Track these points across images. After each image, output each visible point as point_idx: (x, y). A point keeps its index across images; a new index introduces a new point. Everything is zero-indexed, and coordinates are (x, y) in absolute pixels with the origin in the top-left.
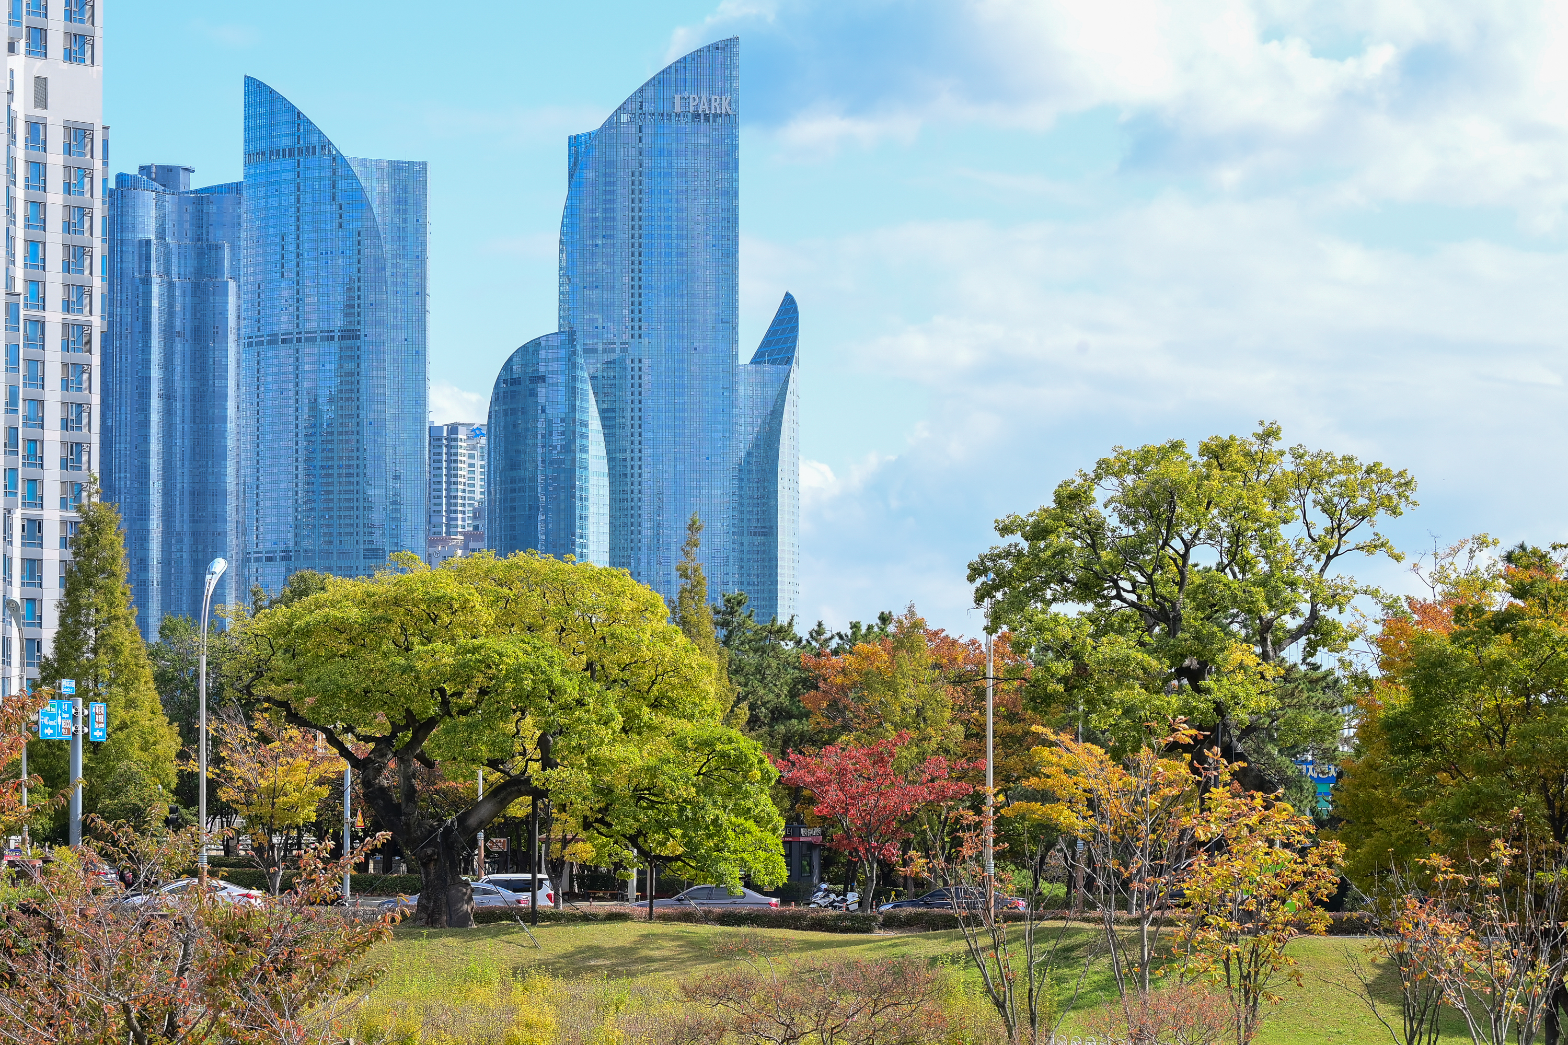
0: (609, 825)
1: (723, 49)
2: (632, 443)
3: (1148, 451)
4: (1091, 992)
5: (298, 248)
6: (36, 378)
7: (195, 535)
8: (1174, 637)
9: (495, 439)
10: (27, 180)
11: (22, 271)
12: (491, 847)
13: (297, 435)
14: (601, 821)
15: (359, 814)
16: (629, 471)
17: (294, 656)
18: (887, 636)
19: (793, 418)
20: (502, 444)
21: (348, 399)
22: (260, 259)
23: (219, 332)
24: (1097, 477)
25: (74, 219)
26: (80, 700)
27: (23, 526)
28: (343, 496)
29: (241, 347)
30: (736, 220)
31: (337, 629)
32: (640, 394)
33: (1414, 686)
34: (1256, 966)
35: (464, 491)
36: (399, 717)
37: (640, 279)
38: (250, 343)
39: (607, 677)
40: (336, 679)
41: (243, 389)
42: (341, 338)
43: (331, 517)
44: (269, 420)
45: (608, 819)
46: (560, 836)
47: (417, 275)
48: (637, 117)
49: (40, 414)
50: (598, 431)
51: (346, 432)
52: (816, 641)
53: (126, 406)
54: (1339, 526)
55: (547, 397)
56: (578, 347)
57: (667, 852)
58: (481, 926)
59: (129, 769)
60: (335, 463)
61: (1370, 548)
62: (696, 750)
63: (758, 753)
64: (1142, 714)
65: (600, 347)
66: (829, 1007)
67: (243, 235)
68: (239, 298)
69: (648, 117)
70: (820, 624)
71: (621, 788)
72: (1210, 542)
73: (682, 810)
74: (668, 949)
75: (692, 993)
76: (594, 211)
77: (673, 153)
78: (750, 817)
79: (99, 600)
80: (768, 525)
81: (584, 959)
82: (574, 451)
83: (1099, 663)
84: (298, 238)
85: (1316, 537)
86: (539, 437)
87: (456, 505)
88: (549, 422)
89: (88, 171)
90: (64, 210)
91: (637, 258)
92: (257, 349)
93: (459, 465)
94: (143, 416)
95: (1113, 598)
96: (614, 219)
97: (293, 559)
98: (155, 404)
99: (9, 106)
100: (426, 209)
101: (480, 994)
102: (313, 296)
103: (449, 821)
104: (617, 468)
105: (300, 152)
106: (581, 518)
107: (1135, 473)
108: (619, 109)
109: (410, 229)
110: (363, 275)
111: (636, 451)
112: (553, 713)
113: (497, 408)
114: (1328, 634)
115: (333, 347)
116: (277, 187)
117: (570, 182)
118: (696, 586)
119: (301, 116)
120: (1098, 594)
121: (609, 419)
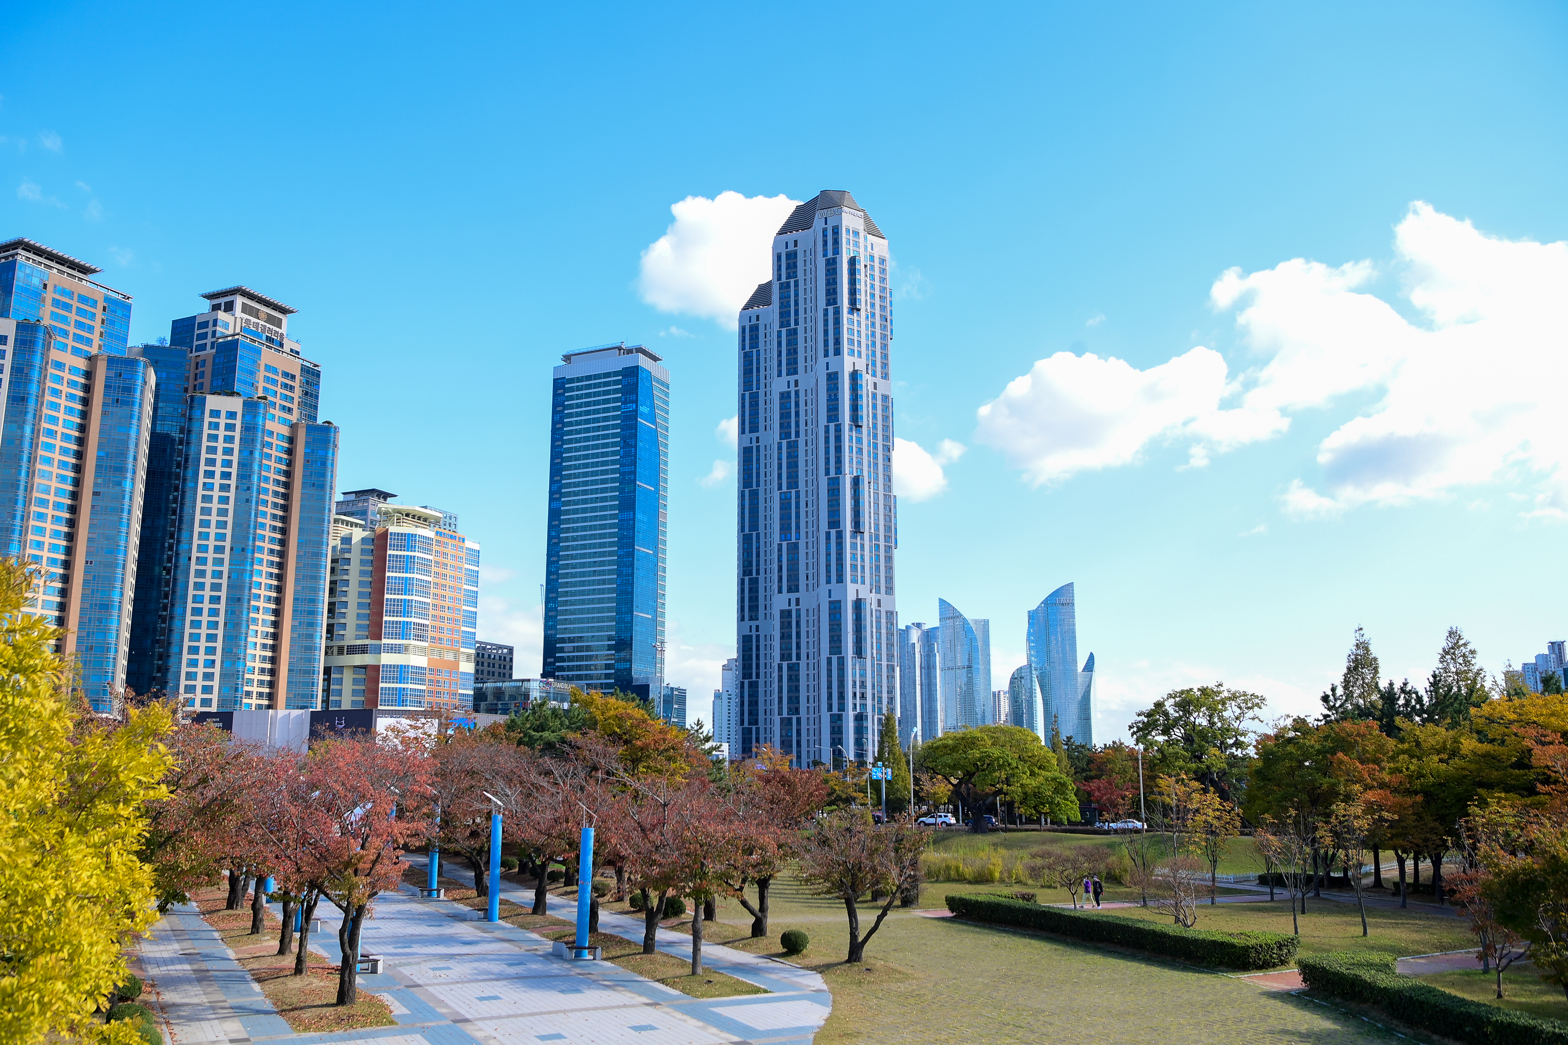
1: (1069, 586)
3: (1183, 691)
5: (955, 644)
9: (1011, 695)
13: (957, 695)
21: (970, 685)
24: (1167, 699)
29: (940, 671)
32: (1051, 682)
33: (1266, 760)
36: (964, 773)
39: (1025, 760)
40: (947, 761)
41: (941, 683)
42: (967, 668)
45: (1027, 801)
47: (988, 650)
50: (1039, 692)
51: (970, 693)
54: (1243, 712)
55: (1025, 683)
56: (1033, 669)
62: (1051, 781)
63: (1071, 782)
65: (1039, 669)
67: (940, 641)
68: (939, 658)
73: (1048, 799)
77: (1056, 615)
79: (890, 740)
81: (1019, 843)
82: (1033, 697)
83: (1170, 755)
84: (955, 641)
85: (1236, 716)
86: (1023, 694)
88: (1026, 689)
92: (944, 671)
93: (1001, 702)
94: (915, 690)
99: (871, 608)
100: (989, 632)
102: (959, 656)
105: (954, 618)
106: (1036, 716)
107: (1179, 697)
108: (1041, 604)
110: (973, 651)
112: (1009, 770)
113: (1011, 686)
115: (965, 670)
116: (949, 628)
117: (1029, 624)
119: (954, 608)
121: (1043, 689)
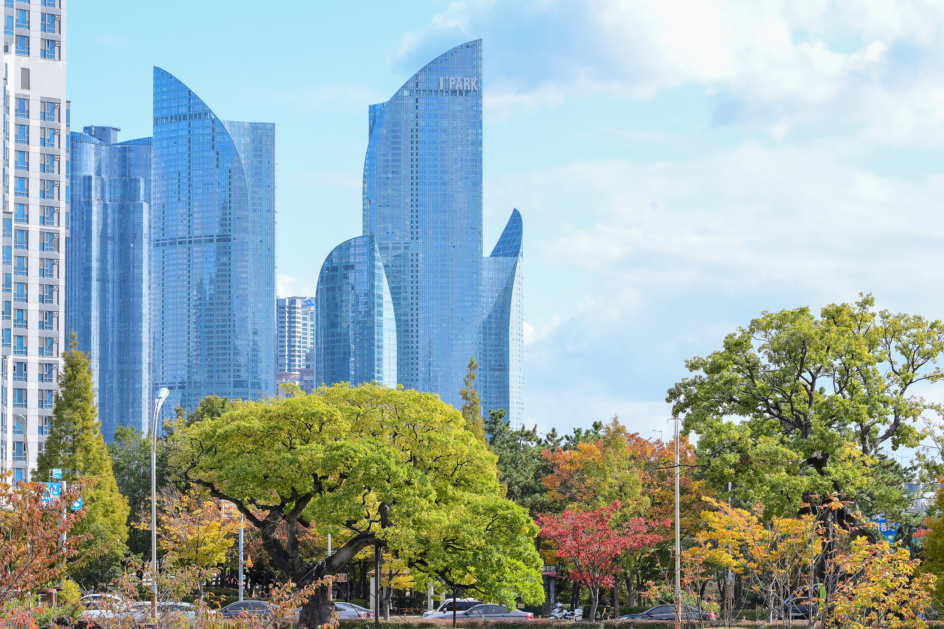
0: (426, 564)
2: (412, 309)
3: (785, 315)
5: (189, 180)
6: (23, 269)
7: (121, 372)
8: (806, 438)
9: (321, 307)
10: (16, 136)
11: (13, 197)
12: (337, 580)
13: (189, 305)
14: (422, 562)
15: (249, 557)
16: (410, 328)
17: (216, 452)
18: (599, 438)
19: (519, 292)
20: (326, 311)
22: (164, 188)
23: (137, 237)
24: (751, 330)
25: (47, 162)
26: (65, 482)
27: (14, 367)
28: (220, 346)
30: (481, 161)
31: (245, 435)
32: (417, 277)
35: (300, 342)
36: (287, 493)
37: (417, 200)
38: (158, 244)
39: (424, 466)
40: (245, 468)
41: (153, 275)
42: (218, 240)
43: (212, 360)
44: (171, 295)
46: (388, 572)
47: (269, 198)
48: (415, 93)
49: (25, 292)
50: (389, 302)
51: (222, 303)
52: (551, 441)
53: (75, 287)
54: (913, 363)
55: (355, 279)
56: (376, 246)
57: (465, 582)
59: (98, 528)
60: (215, 324)
62: (485, 514)
63: (526, 516)
64: (784, 489)
65: (390, 246)
67: (153, 172)
68: (150, 215)
69: (422, 92)
70: (553, 430)
71: (435, 539)
72: (826, 374)
73: (476, 554)
76: (386, 155)
77: (439, 116)
78: (521, 559)
79: (76, 416)
80: (503, 364)
82: (373, 316)
84: (190, 174)
85: (897, 371)
87: (294, 351)
88: (357, 296)
89: (57, 131)
90: (41, 157)
91: (415, 187)
93: (297, 325)
94: (87, 293)
96: (399, 160)
97: (187, 388)
98: (95, 285)
99: (5, 88)
100: (274, 154)
103: (321, 562)
104: (402, 327)
105: (191, 116)
106: (378, 360)
107: (777, 329)
108: (403, 87)
109: (264, 168)
110: (233, 199)
111: (415, 315)
112: (391, 489)
113: (322, 287)
114: (906, 435)
115: (213, 246)
116: (175, 140)
117: (370, 136)
118: (472, 405)
119: (191, 93)
120: (754, 410)
121: (397, 293)
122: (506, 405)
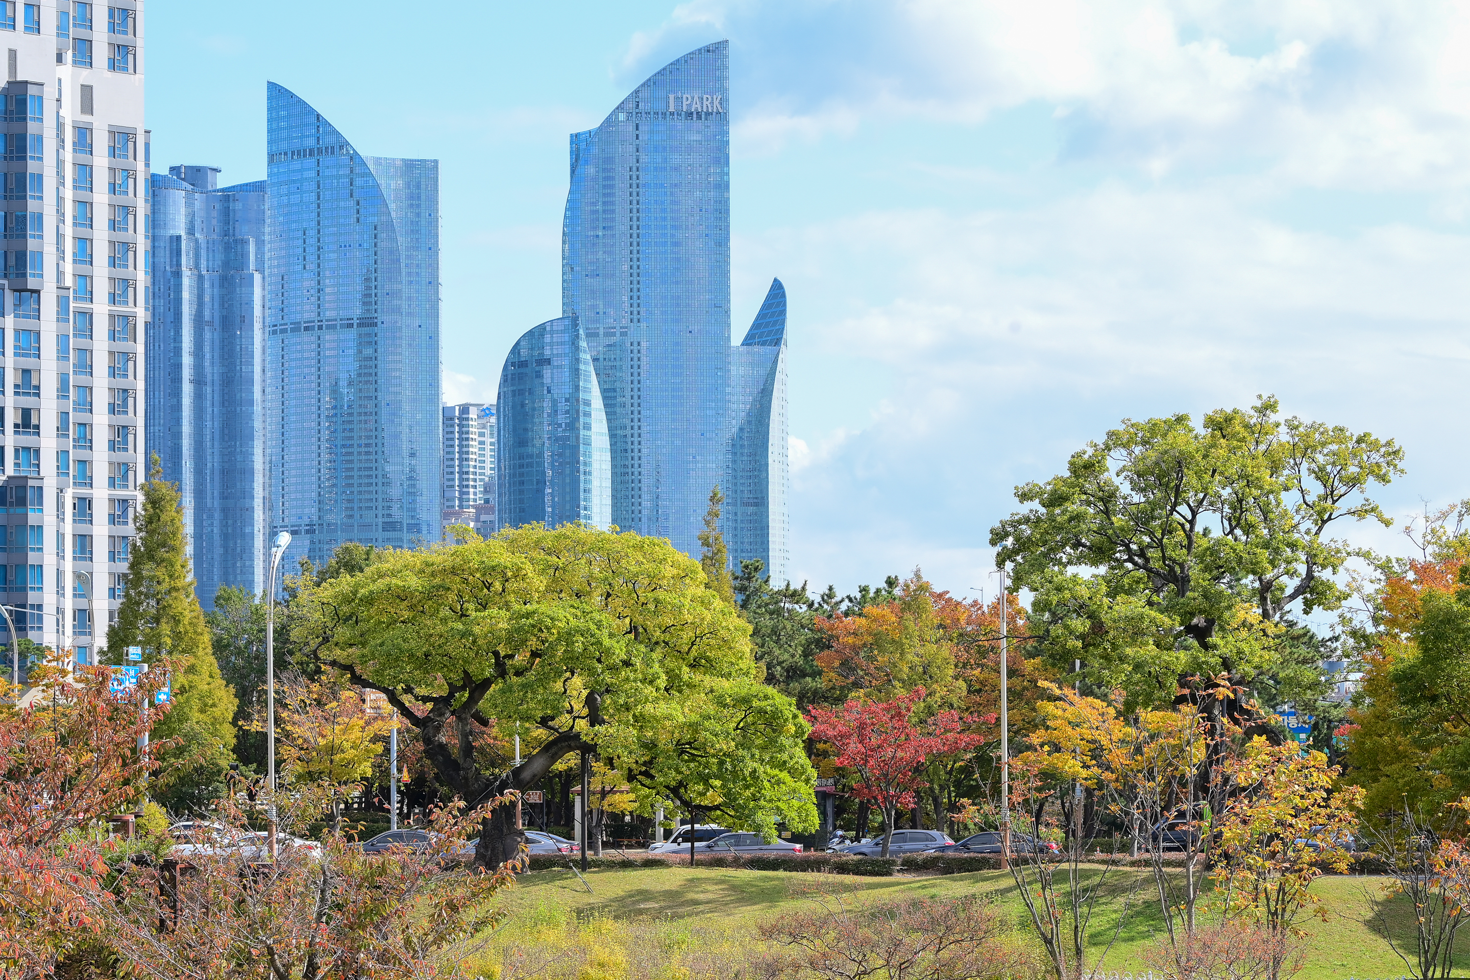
0: (652, 777)
1: (714, 51)
2: (632, 420)
3: (1155, 425)
4: (1110, 929)
5: (319, 241)
6: (86, 366)
7: (225, 510)
8: (1183, 596)
9: (504, 420)
10: (74, 180)
11: (71, 266)
12: (528, 799)
13: (319, 416)
14: (646, 774)
15: (405, 770)
16: (629, 447)
17: (357, 622)
18: (894, 599)
19: (782, 395)
20: (511, 423)
21: (367, 382)
22: (283, 253)
23: (246, 321)
24: (1106, 447)
25: (119, 217)
26: (146, 665)
27: (74, 504)
28: (363, 473)
29: (267, 335)
30: (727, 211)
31: (398, 597)
32: (639, 375)
33: (1423, 641)
34: (1283, 904)
35: (475, 467)
36: (456, 678)
37: (638, 267)
38: (275, 330)
39: (649, 639)
40: (399, 644)
41: (269, 374)
42: (359, 325)
43: (352, 493)
44: (294, 402)
45: (653, 772)
46: (599, 789)
47: (430, 265)
48: (634, 116)
49: (89, 399)
50: (600, 410)
51: (366, 413)
52: (827, 603)
53: (159, 391)
54: (1332, 492)
55: (552, 378)
56: (581, 332)
57: (706, 802)
58: (535, 872)
59: (192, 729)
60: (355, 442)
61: (1360, 513)
62: (734, 706)
63: (792, 709)
64: (1152, 669)
65: (602, 331)
66: (898, 944)
67: (267, 230)
68: (264, 289)
69: (644, 115)
70: (831, 588)
71: (665, 742)
72: (1211, 508)
73: (722, 763)
74: (713, 892)
75: (768, 933)
76: (594, 204)
77: (668, 149)
78: (784, 769)
79: (160, 572)
80: (759, 496)
81: (634, 903)
82: (578, 429)
83: (1114, 622)
84: (319, 233)
85: (1310, 503)
86: (545, 415)
87: (467, 480)
88: (554, 402)
89: (131, 172)
90: (109, 210)
91: (635, 248)
92: (281, 336)
93: (471, 443)
94: (175, 400)
95: (1125, 561)
96: (613, 211)
97: (317, 532)
98: (187, 389)
99: (58, 113)
100: (437, 204)
101: (551, 936)
102: (333, 286)
103: (505, 774)
104: (619, 444)
105: (320, 151)
106: (585, 491)
107: (1142, 445)
108: (617, 108)
109: (423, 223)
110: (379, 266)
111: (636, 427)
112: (602, 673)
113: (505, 389)
114: (1323, 593)
115: (353, 333)
116: (299, 185)
117: (572, 177)
118: (716, 554)
119: (320, 118)
120: (1111, 558)
121: (611, 398)
122: (764, 554)
